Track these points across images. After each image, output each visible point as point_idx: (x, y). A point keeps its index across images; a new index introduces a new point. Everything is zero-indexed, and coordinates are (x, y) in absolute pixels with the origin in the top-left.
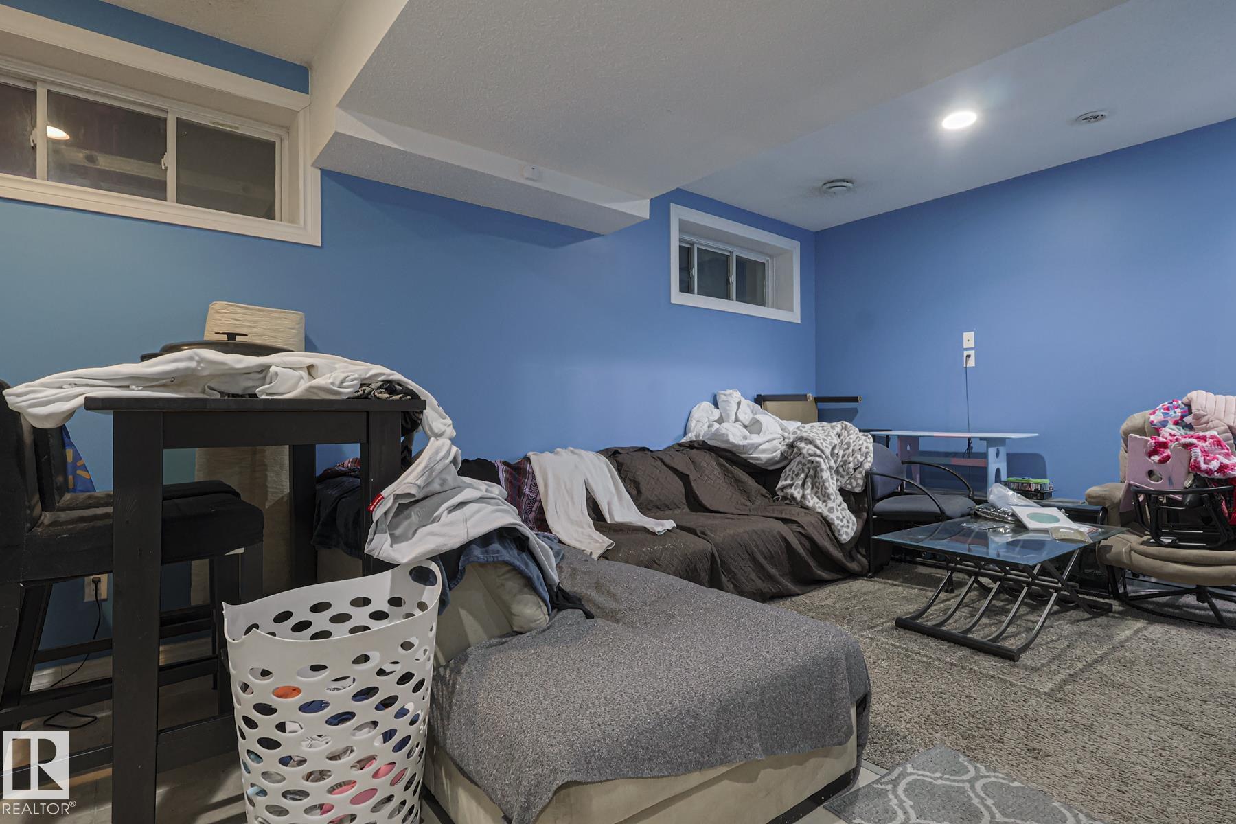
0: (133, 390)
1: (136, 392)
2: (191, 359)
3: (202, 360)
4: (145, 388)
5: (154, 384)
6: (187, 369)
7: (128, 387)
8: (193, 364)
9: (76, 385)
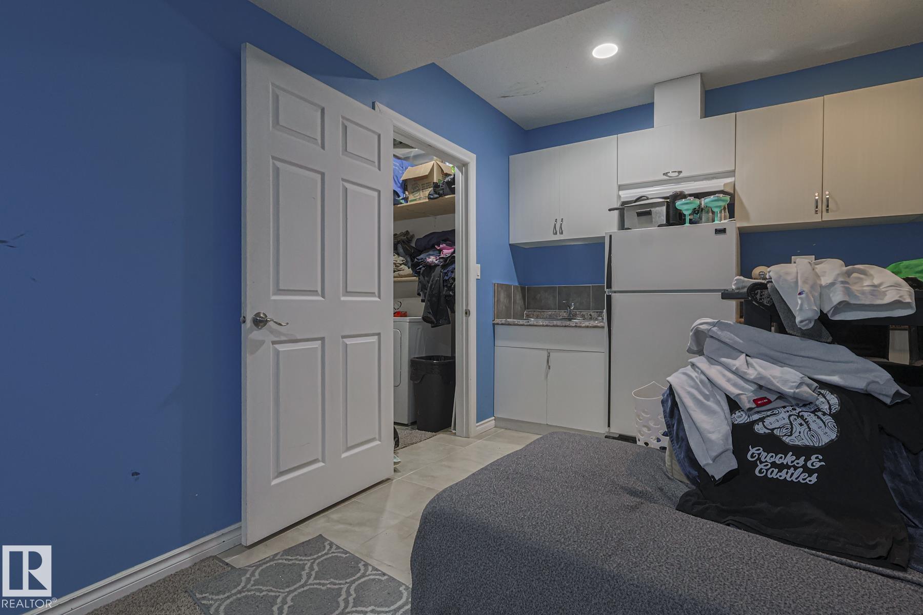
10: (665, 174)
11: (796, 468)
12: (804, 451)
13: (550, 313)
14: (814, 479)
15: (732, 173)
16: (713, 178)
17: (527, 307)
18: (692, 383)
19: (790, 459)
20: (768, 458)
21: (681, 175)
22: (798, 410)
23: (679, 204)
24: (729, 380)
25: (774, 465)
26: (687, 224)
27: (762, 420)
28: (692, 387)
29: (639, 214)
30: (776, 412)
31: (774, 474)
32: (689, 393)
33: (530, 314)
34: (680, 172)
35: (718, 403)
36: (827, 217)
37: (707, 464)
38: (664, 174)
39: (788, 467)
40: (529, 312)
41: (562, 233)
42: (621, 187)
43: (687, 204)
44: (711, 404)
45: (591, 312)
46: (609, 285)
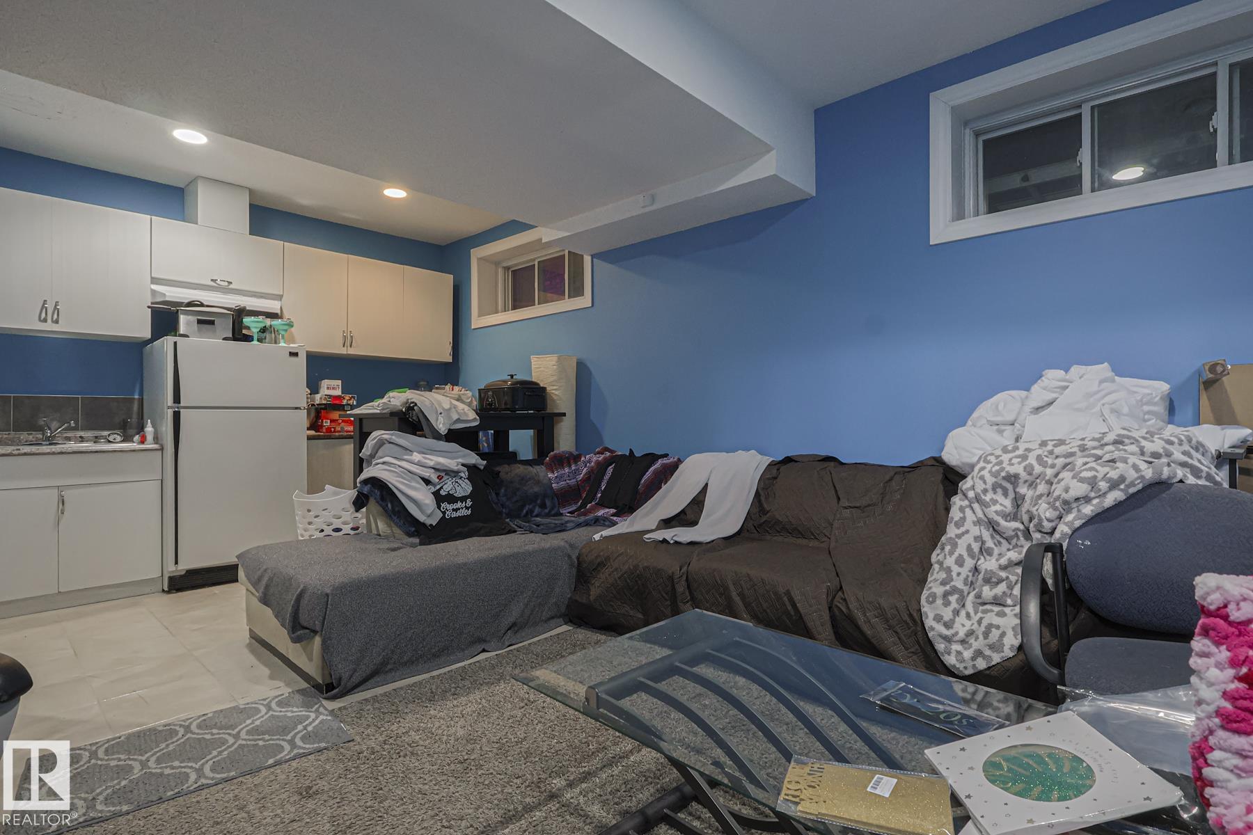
10: (214, 281)
11: (462, 508)
12: (463, 499)
14: (470, 511)
15: (280, 297)
16: (262, 297)
18: (396, 475)
19: (459, 505)
20: (450, 507)
21: (231, 286)
22: (454, 479)
23: (247, 320)
24: (417, 469)
25: (453, 510)
26: (255, 342)
27: (442, 488)
28: (397, 477)
29: (200, 322)
30: (446, 482)
31: (455, 515)
32: (397, 481)
34: (230, 283)
35: (418, 483)
36: (351, 351)
37: (425, 520)
38: (212, 280)
39: (459, 509)
41: (57, 322)
42: (155, 281)
43: (258, 322)
44: (413, 484)
45: (82, 434)
46: (177, 399)
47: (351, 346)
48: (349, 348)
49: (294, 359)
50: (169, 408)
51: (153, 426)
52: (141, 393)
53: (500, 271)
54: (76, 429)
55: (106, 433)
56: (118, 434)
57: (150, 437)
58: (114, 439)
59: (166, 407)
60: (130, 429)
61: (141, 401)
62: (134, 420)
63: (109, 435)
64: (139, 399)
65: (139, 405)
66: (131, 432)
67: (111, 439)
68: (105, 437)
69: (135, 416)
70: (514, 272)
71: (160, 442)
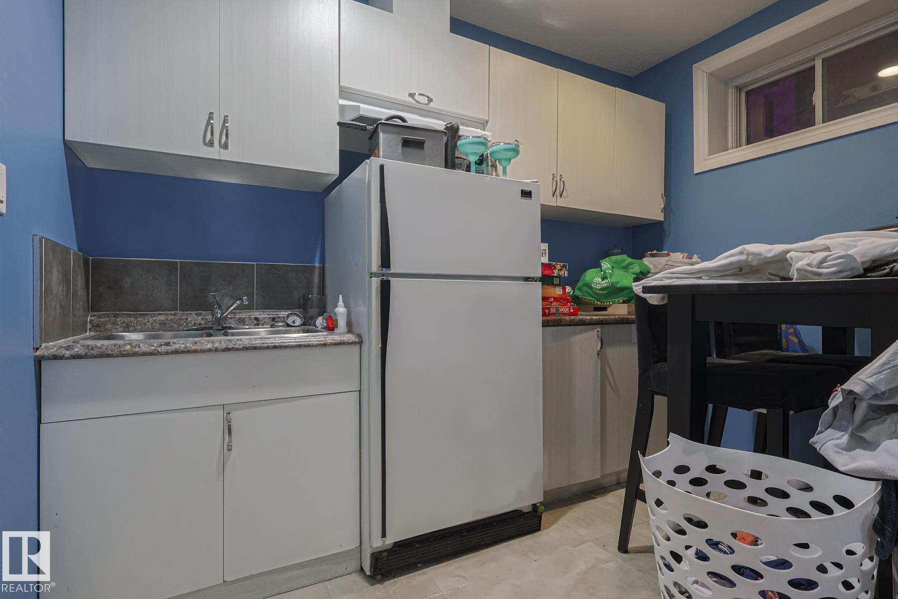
0: (704, 279)
1: (705, 281)
2: (742, 253)
3: (748, 254)
4: (711, 278)
5: (722, 274)
6: (739, 261)
7: (701, 277)
8: (743, 257)
9: (671, 278)
10: (412, 95)
13: (162, 318)
15: (484, 124)
17: (94, 306)
21: (431, 104)
23: (464, 142)
29: (405, 143)
33: (105, 323)
34: (430, 100)
36: (561, 202)
40: (99, 317)
41: (225, 146)
42: (344, 93)
43: (478, 143)
45: (257, 314)
46: (385, 261)
47: (561, 195)
48: (558, 197)
49: (526, 201)
50: (372, 275)
51: (346, 305)
52: (323, 261)
53: (731, 93)
54: (249, 307)
55: (283, 314)
56: (297, 315)
57: (342, 323)
58: (294, 322)
59: (367, 276)
60: (311, 307)
61: (323, 270)
62: (315, 296)
63: (288, 316)
64: (320, 267)
65: (320, 276)
66: (312, 312)
67: (290, 321)
68: (284, 320)
69: (315, 291)
70: (747, 93)
71: (355, 330)
